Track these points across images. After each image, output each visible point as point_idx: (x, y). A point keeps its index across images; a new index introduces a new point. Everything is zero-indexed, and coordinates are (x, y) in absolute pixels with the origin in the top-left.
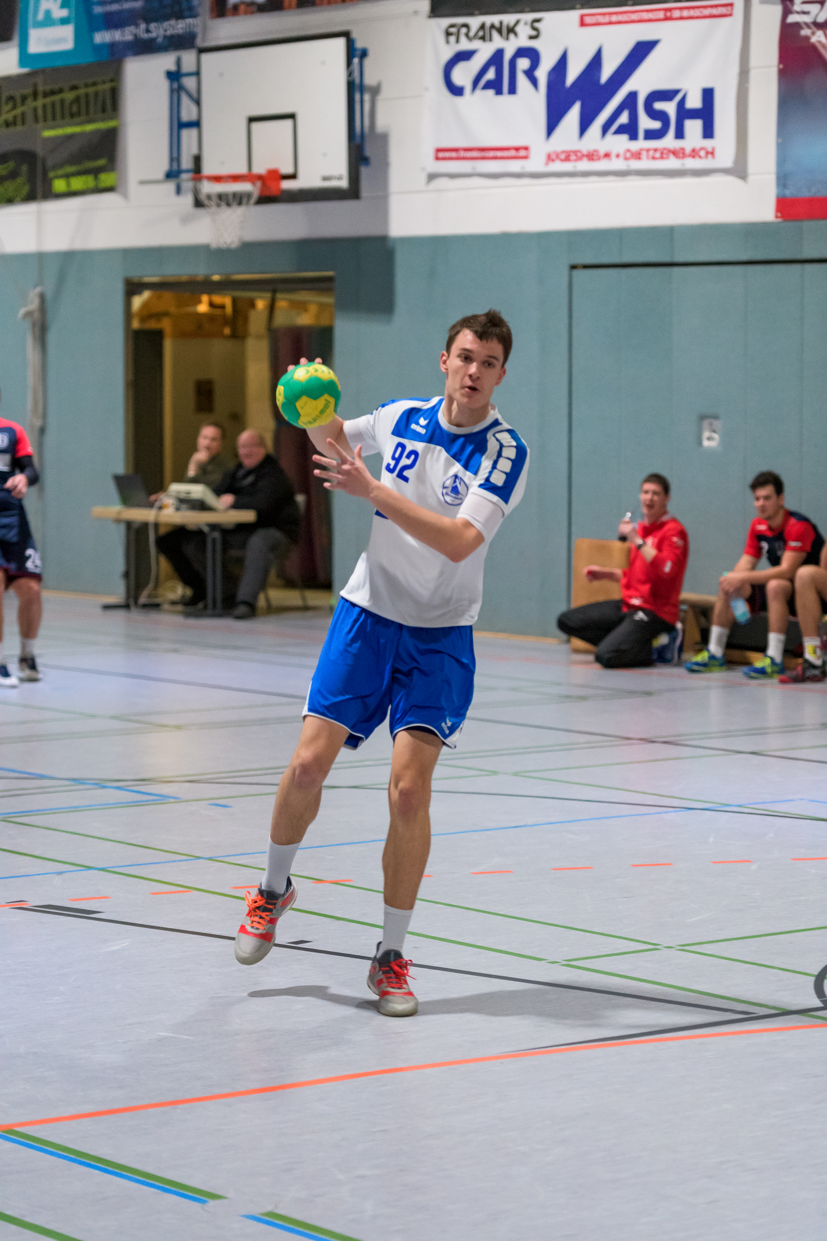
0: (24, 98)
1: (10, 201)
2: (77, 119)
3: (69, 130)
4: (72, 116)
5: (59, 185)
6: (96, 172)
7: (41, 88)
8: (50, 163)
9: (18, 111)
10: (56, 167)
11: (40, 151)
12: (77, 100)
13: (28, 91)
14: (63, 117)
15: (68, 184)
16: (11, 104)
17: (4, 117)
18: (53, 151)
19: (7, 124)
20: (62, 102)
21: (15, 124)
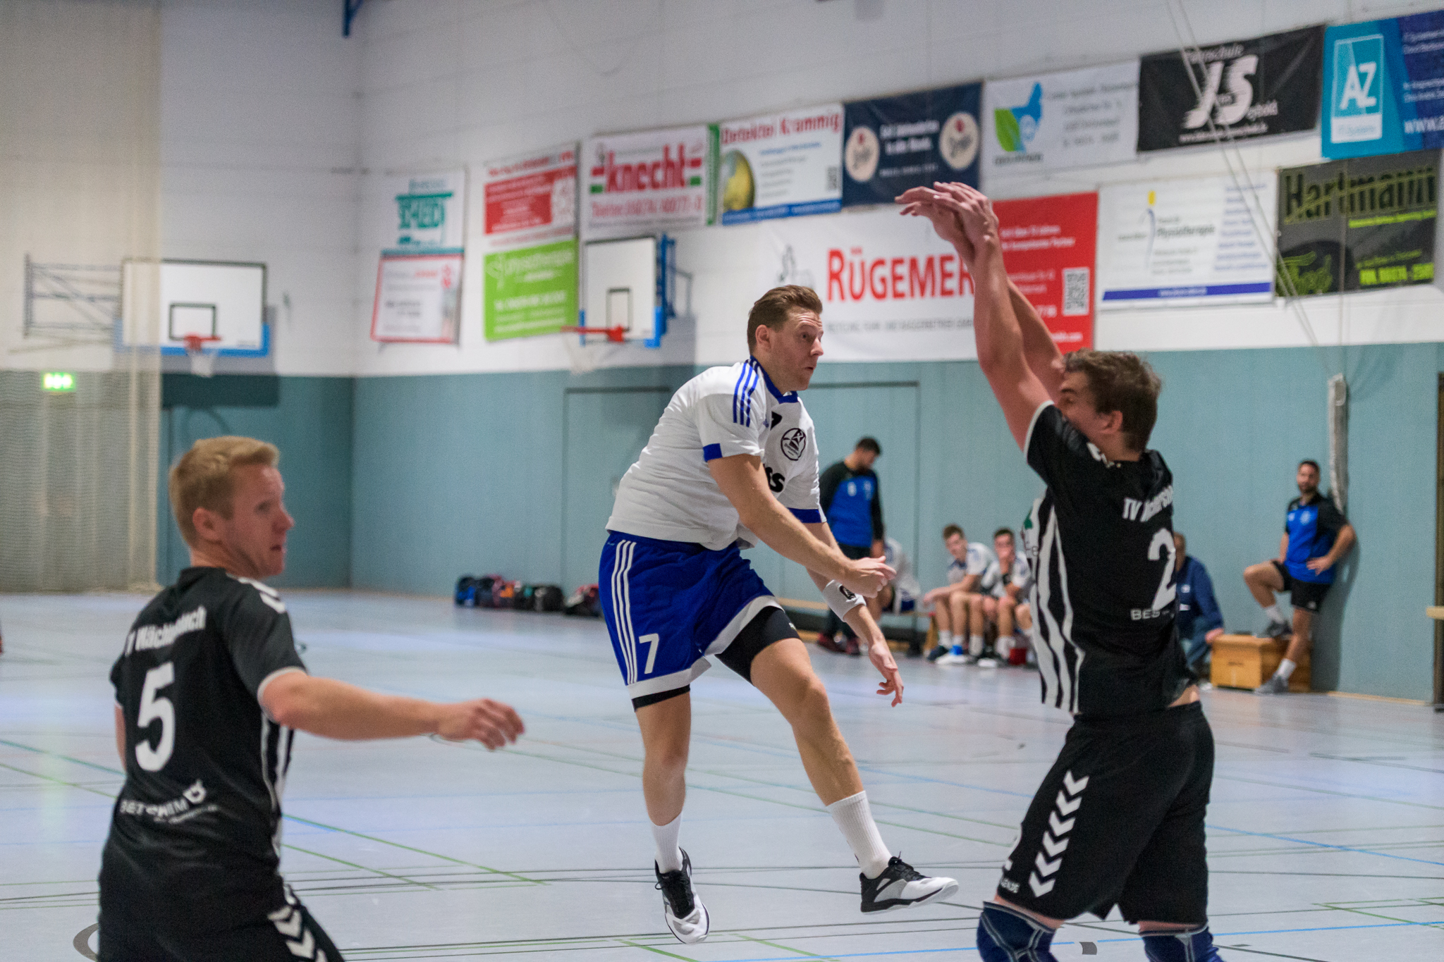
0: (1328, 188)
1: (1311, 292)
2: (1389, 209)
3: (1380, 221)
4: (1382, 206)
5: (1367, 277)
6: (1409, 264)
7: (1347, 179)
8: (1356, 254)
9: (1322, 201)
10: (1362, 259)
11: (1343, 240)
12: (1390, 189)
13: (1333, 180)
14: (1372, 207)
15: (1377, 276)
16: (1313, 194)
17: (1305, 207)
18: (1361, 242)
19: (1309, 214)
20: (1372, 192)
21: (1318, 213)
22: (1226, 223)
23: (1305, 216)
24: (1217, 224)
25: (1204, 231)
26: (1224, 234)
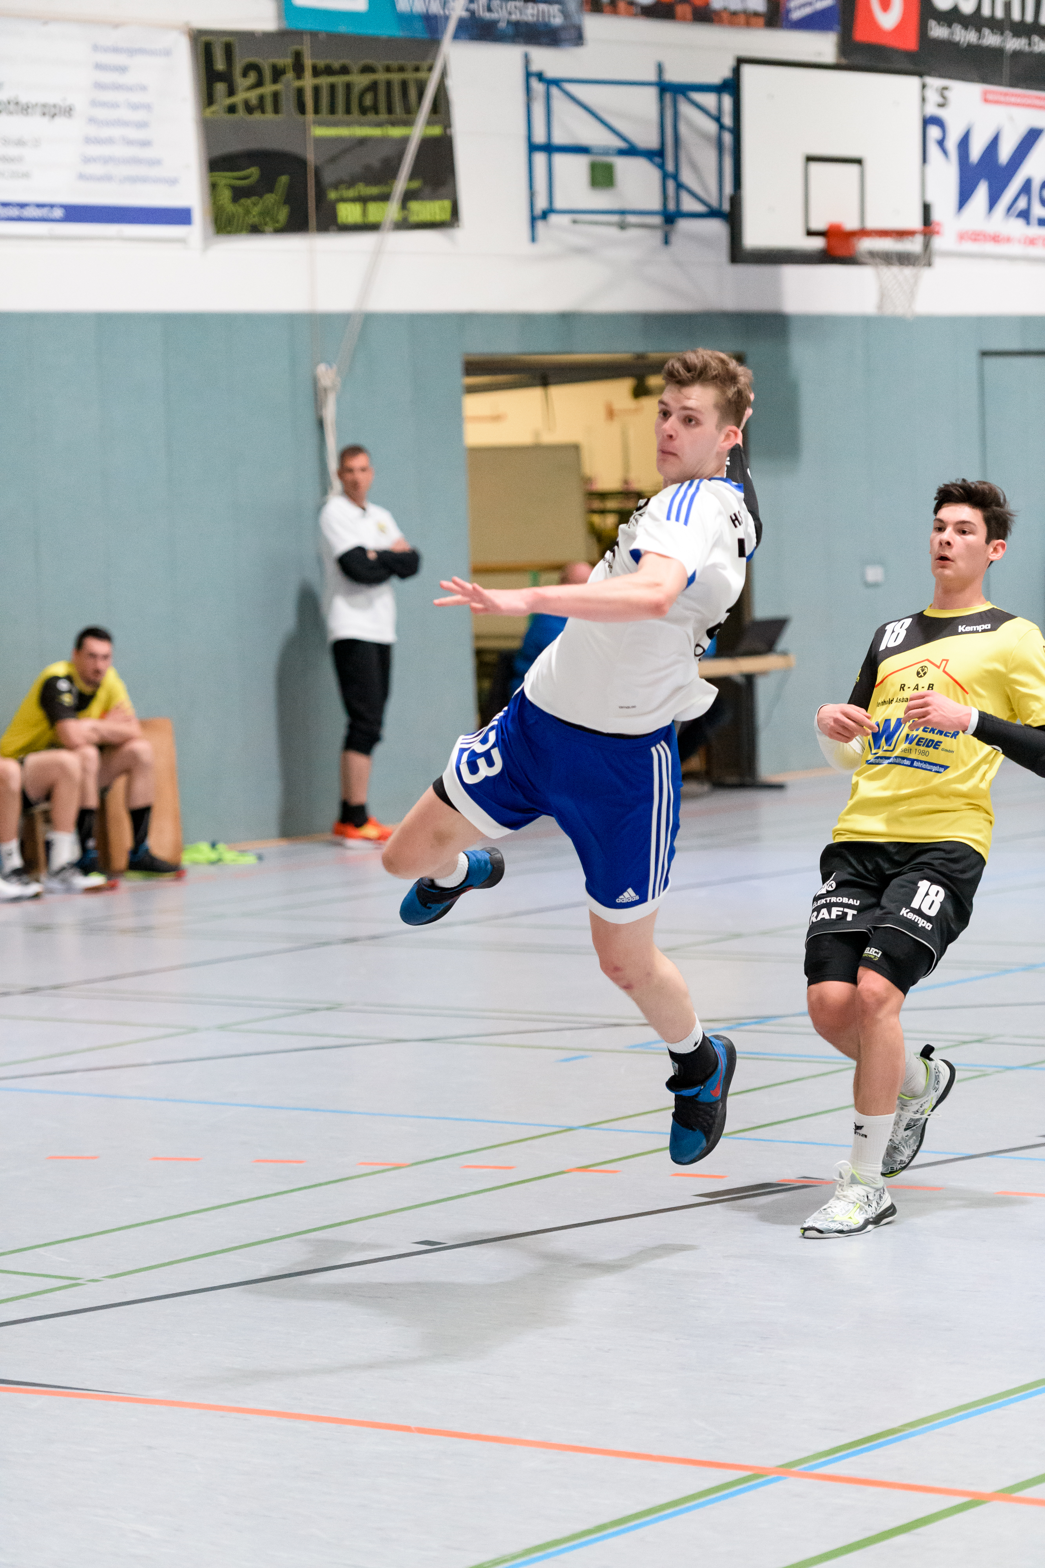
0: (277, 73)
1: (255, 229)
2: (371, 117)
3: (360, 132)
4: (363, 111)
5: (349, 212)
6: (405, 199)
7: (308, 62)
8: (328, 177)
9: (268, 89)
10: (336, 186)
11: (311, 157)
12: (373, 87)
13: (287, 61)
14: (348, 111)
15: (364, 213)
16: (252, 78)
17: (239, 98)
18: (333, 160)
19: (249, 109)
20: (348, 87)
21: (261, 106)
22: (94, 103)
23: (241, 108)
24: (79, 101)
25: (51, 112)
26: (92, 120)
